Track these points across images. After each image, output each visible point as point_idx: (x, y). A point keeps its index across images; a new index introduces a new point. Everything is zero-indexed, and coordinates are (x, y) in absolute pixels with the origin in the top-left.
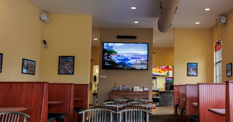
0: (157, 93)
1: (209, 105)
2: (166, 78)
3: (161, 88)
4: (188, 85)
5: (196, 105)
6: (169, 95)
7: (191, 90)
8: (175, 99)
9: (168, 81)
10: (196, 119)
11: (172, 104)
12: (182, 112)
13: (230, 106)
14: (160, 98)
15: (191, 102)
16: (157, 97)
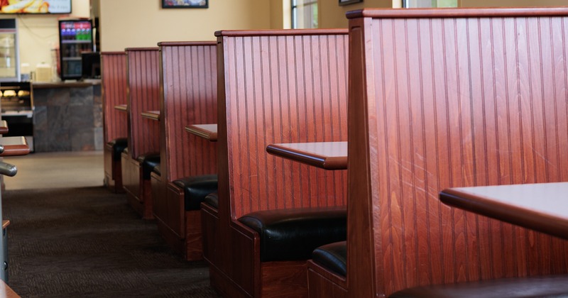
0: (21, 93)
1: (269, 130)
2: (60, 22)
3: (41, 69)
4: (172, 45)
5: (210, 133)
6: (77, 102)
7: (182, 70)
8: (107, 117)
9: (73, 37)
10: (213, 197)
11: (92, 141)
12: (146, 171)
13: (370, 121)
14: (36, 115)
15: (185, 122)
16: (22, 113)
